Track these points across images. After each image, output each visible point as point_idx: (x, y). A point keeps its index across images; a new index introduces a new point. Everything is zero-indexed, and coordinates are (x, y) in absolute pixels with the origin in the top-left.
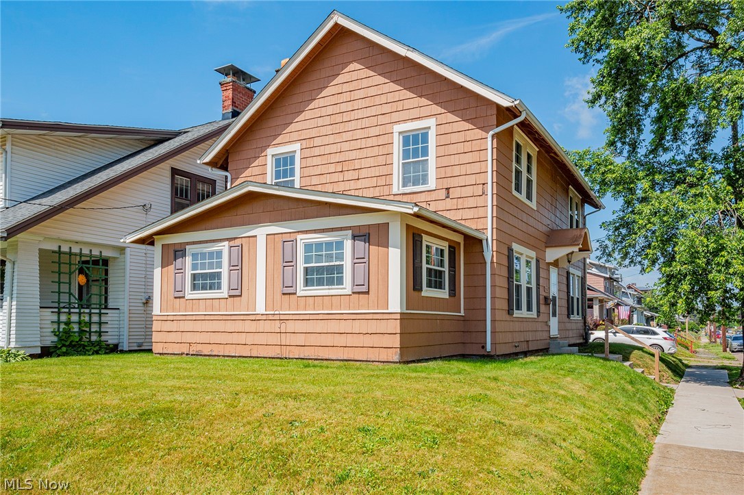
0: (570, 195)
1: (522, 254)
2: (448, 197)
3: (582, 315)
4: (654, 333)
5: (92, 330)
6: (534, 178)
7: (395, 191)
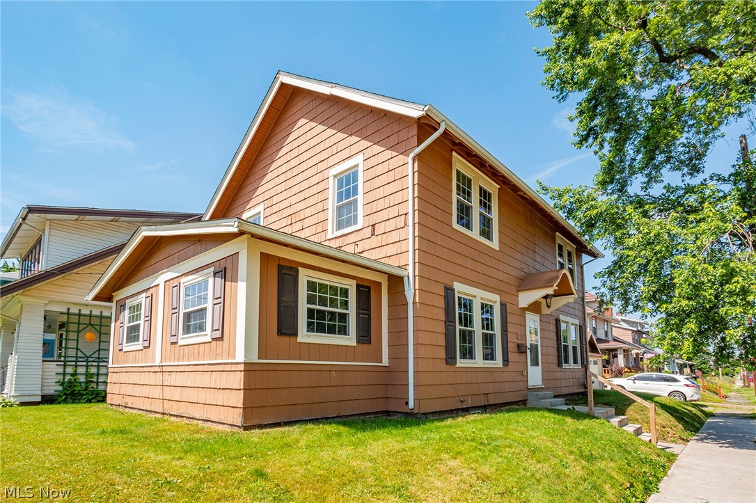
0: (558, 241)
1: (475, 297)
2: (373, 235)
3: (582, 363)
4: (675, 380)
5: (100, 380)
6: (494, 215)
7: (330, 236)
